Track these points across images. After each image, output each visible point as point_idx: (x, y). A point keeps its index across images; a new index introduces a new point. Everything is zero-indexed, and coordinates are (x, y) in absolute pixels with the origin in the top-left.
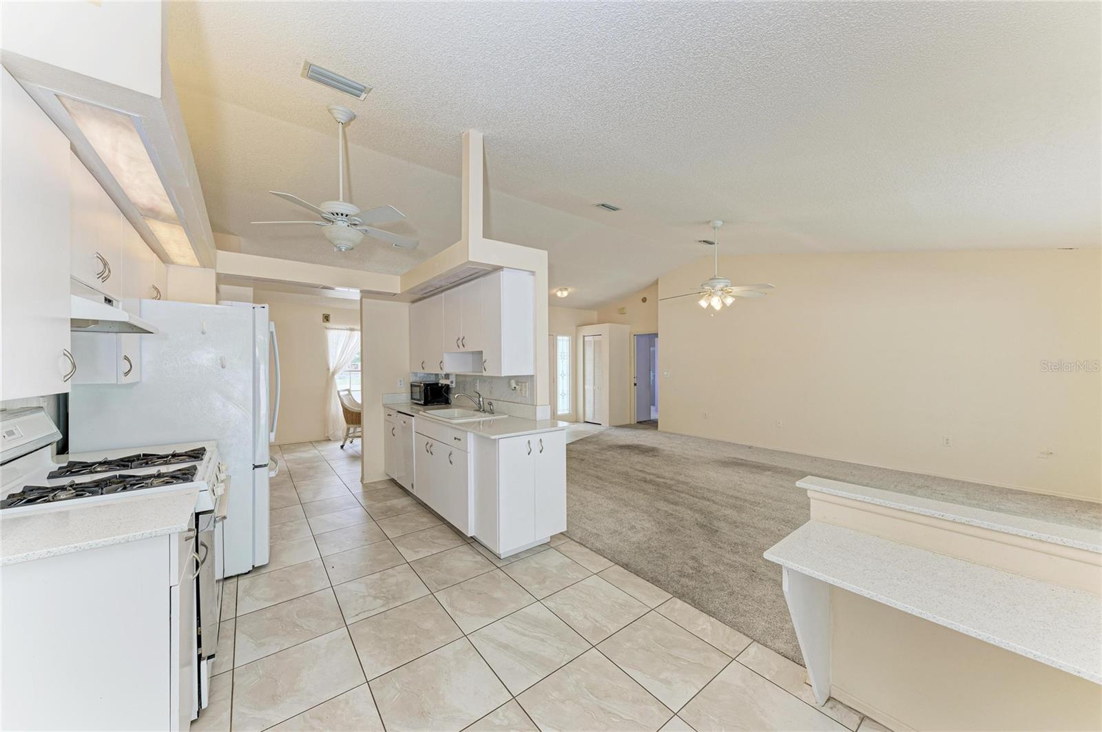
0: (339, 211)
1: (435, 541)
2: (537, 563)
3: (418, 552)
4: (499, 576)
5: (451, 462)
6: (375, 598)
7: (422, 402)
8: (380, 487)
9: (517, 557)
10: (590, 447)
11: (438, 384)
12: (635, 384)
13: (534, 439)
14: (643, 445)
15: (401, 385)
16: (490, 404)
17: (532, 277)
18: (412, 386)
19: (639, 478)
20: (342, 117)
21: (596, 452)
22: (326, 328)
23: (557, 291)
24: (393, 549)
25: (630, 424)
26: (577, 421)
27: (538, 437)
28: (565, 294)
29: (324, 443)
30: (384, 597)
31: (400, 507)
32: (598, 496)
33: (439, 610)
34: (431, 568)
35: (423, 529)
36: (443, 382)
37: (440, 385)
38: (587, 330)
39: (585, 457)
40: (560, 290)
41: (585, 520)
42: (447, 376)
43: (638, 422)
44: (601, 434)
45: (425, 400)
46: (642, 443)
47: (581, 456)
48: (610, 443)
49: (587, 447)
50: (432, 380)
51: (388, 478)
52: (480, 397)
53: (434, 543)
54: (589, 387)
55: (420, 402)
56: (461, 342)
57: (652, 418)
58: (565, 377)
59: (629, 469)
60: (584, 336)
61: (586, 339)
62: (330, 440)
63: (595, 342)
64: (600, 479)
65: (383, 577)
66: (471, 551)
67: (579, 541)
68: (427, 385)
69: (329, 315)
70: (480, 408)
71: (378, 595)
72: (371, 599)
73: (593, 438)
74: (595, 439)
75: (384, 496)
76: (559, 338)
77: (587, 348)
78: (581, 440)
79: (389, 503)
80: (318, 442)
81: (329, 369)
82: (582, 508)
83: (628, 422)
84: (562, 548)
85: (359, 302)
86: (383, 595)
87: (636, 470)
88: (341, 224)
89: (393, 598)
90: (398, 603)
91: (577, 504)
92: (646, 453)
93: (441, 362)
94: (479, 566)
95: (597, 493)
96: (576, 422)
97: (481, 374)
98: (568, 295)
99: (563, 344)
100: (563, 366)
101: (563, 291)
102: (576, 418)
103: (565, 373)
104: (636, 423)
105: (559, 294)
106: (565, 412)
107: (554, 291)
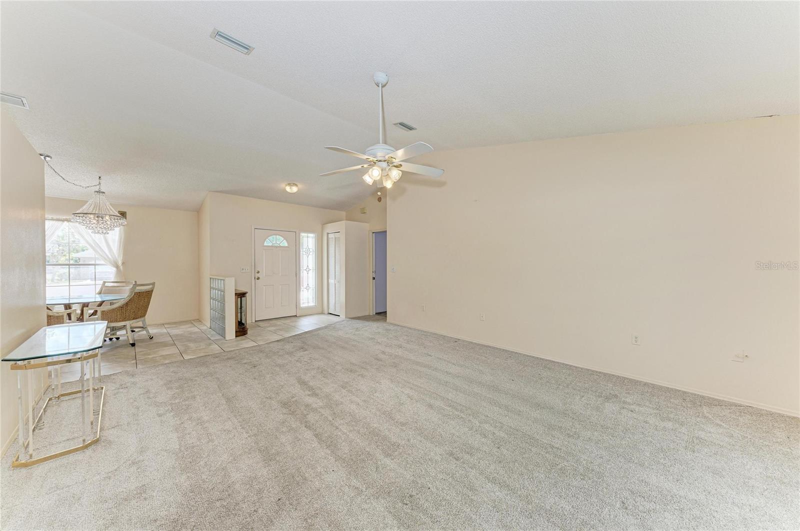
12: (374, 278)
23: (286, 185)
25: (369, 315)
26: (322, 313)
28: (295, 189)
38: (330, 228)
40: (289, 184)
43: (376, 313)
44: (337, 326)
54: (332, 281)
58: (310, 272)
60: (328, 234)
61: (331, 236)
63: (335, 238)
76: (303, 234)
77: (330, 244)
83: (367, 314)
98: (298, 190)
99: (308, 241)
100: (308, 261)
101: (292, 186)
102: (321, 310)
103: (311, 268)
104: (374, 314)
105: (288, 189)
106: (309, 305)
107: (283, 185)
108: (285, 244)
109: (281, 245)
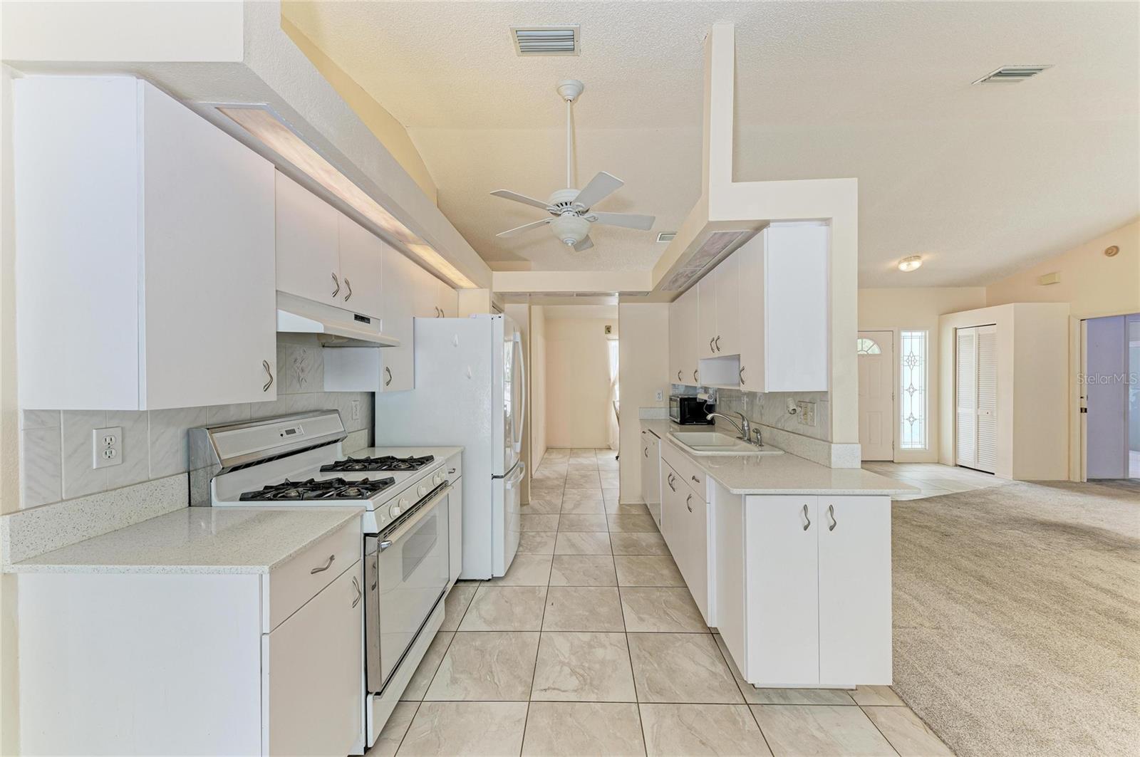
0: (563, 201)
1: (669, 611)
2: (820, 728)
3: (642, 620)
4: (744, 722)
5: (689, 509)
6: (573, 672)
7: (678, 420)
8: (634, 512)
9: (783, 696)
10: (965, 513)
11: (696, 399)
12: (1084, 410)
13: (818, 507)
14: (1108, 531)
15: (659, 398)
16: (757, 431)
17: (824, 228)
18: (671, 399)
19: (1101, 607)
20: (569, 93)
21: (980, 526)
22: (609, 340)
23: (900, 263)
24: (617, 603)
25: (1069, 481)
26: (940, 462)
27: (825, 502)
28: (916, 264)
29: (605, 451)
30: (582, 676)
31: (644, 544)
32: (980, 621)
33: (636, 742)
34: (650, 654)
35: (659, 585)
36: (702, 396)
37: (698, 401)
38: (961, 319)
39: (953, 530)
40: (905, 260)
41: (942, 670)
42: (706, 390)
43: (1089, 480)
44: (993, 491)
45: (681, 418)
46: (1105, 526)
47: (944, 528)
48: (1014, 513)
49: (956, 512)
50: (690, 394)
51: (643, 503)
52: (743, 420)
53: (665, 612)
54: (967, 411)
55: (676, 420)
56: (715, 343)
57: (1131, 476)
58: (916, 394)
59: (1067, 578)
60: (956, 329)
61: (960, 333)
62: (610, 449)
63: (978, 335)
64: (988, 583)
65: (592, 643)
66: (712, 651)
67: (922, 714)
68: (682, 400)
69: (610, 327)
70: (744, 434)
71: (577, 670)
72: (567, 670)
73: (972, 496)
74: (978, 500)
75: (634, 525)
76: (903, 334)
77: (962, 347)
78: (945, 496)
79: (635, 536)
80: (601, 449)
81: (610, 380)
82: (937, 638)
83: (1064, 477)
84: (881, 719)
85: (617, 308)
86: (582, 672)
87: (1090, 585)
88: (567, 216)
89: (591, 684)
90: (593, 697)
91: (927, 624)
92: (1120, 552)
93: (696, 371)
94: (717, 684)
95: (980, 614)
96: (938, 463)
97: (738, 388)
98: (921, 266)
99: (913, 344)
100: (913, 376)
101: (911, 260)
102: (937, 458)
103: (917, 387)
104: (1085, 481)
105: (904, 267)
106: (914, 447)
107: (893, 264)
108: (876, 350)
109: (870, 352)
